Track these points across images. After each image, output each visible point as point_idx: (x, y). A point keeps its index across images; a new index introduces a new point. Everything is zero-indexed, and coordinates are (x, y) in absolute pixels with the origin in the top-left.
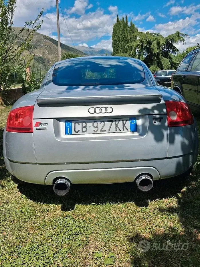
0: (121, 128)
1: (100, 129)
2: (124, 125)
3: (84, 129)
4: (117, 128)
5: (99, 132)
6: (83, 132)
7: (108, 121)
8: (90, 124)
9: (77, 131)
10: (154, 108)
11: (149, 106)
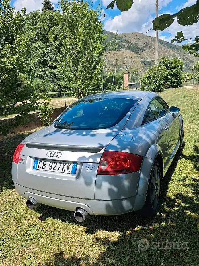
0: (66, 170)
1: (52, 168)
2: (68, 168)
3: (44, 167)
4: (63, 169)
5: (52, 170)
6: (43, 168)
7: (59, 163)
8: (48, 163)
9: (40, 167)
10: (90, 157)
11: (87, 155)
